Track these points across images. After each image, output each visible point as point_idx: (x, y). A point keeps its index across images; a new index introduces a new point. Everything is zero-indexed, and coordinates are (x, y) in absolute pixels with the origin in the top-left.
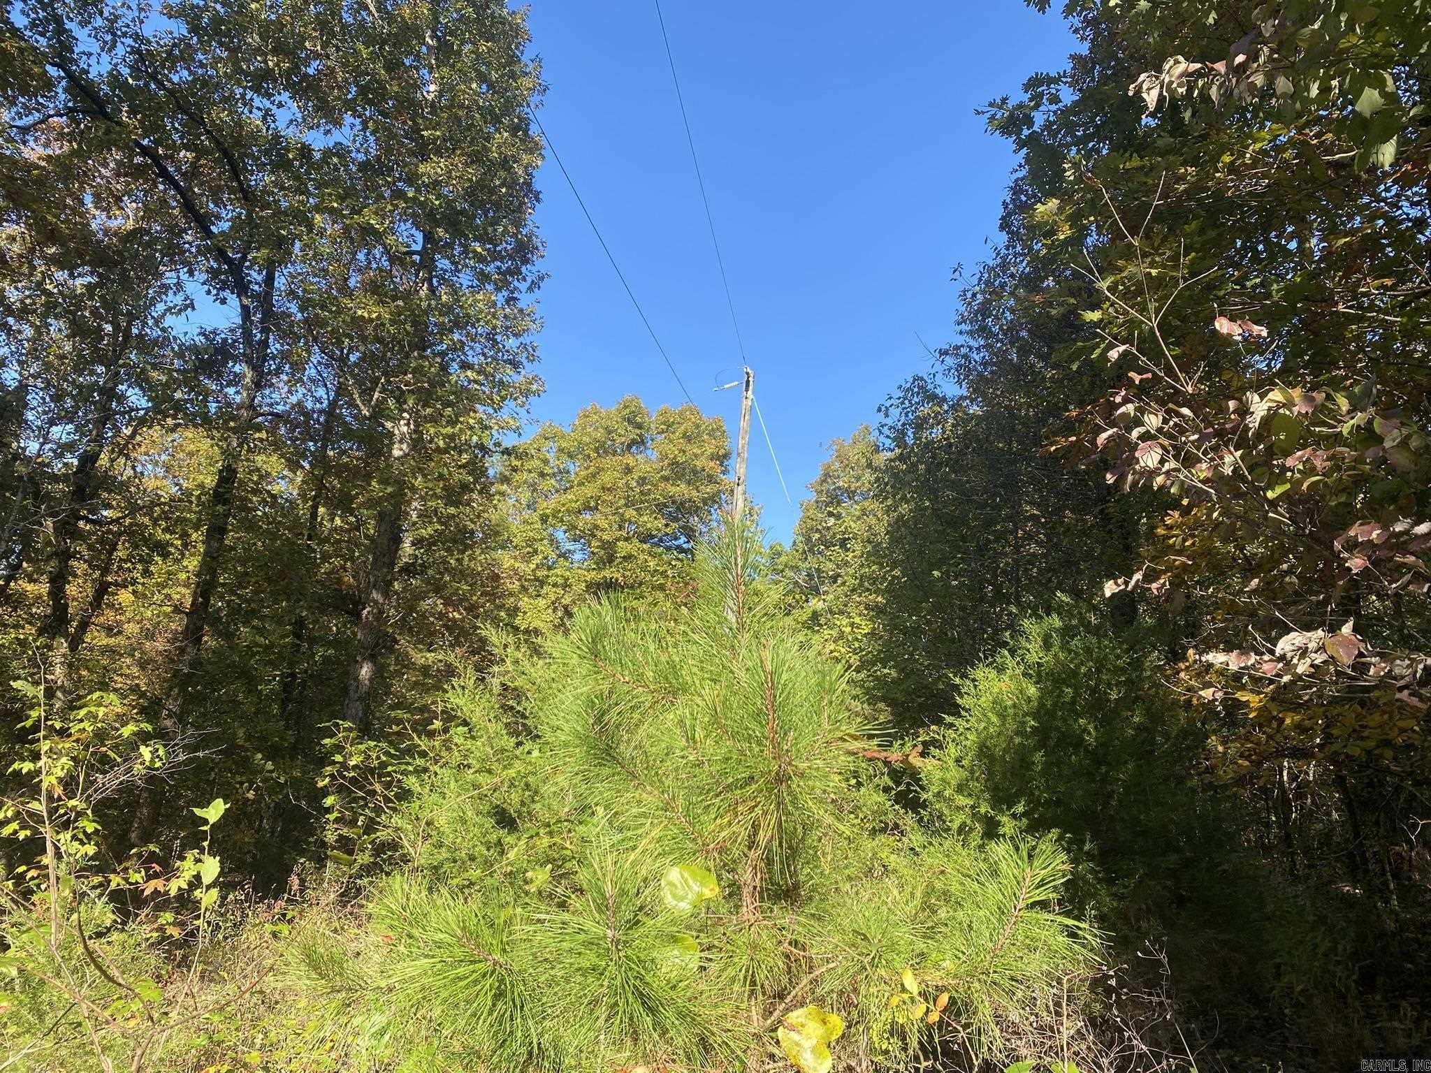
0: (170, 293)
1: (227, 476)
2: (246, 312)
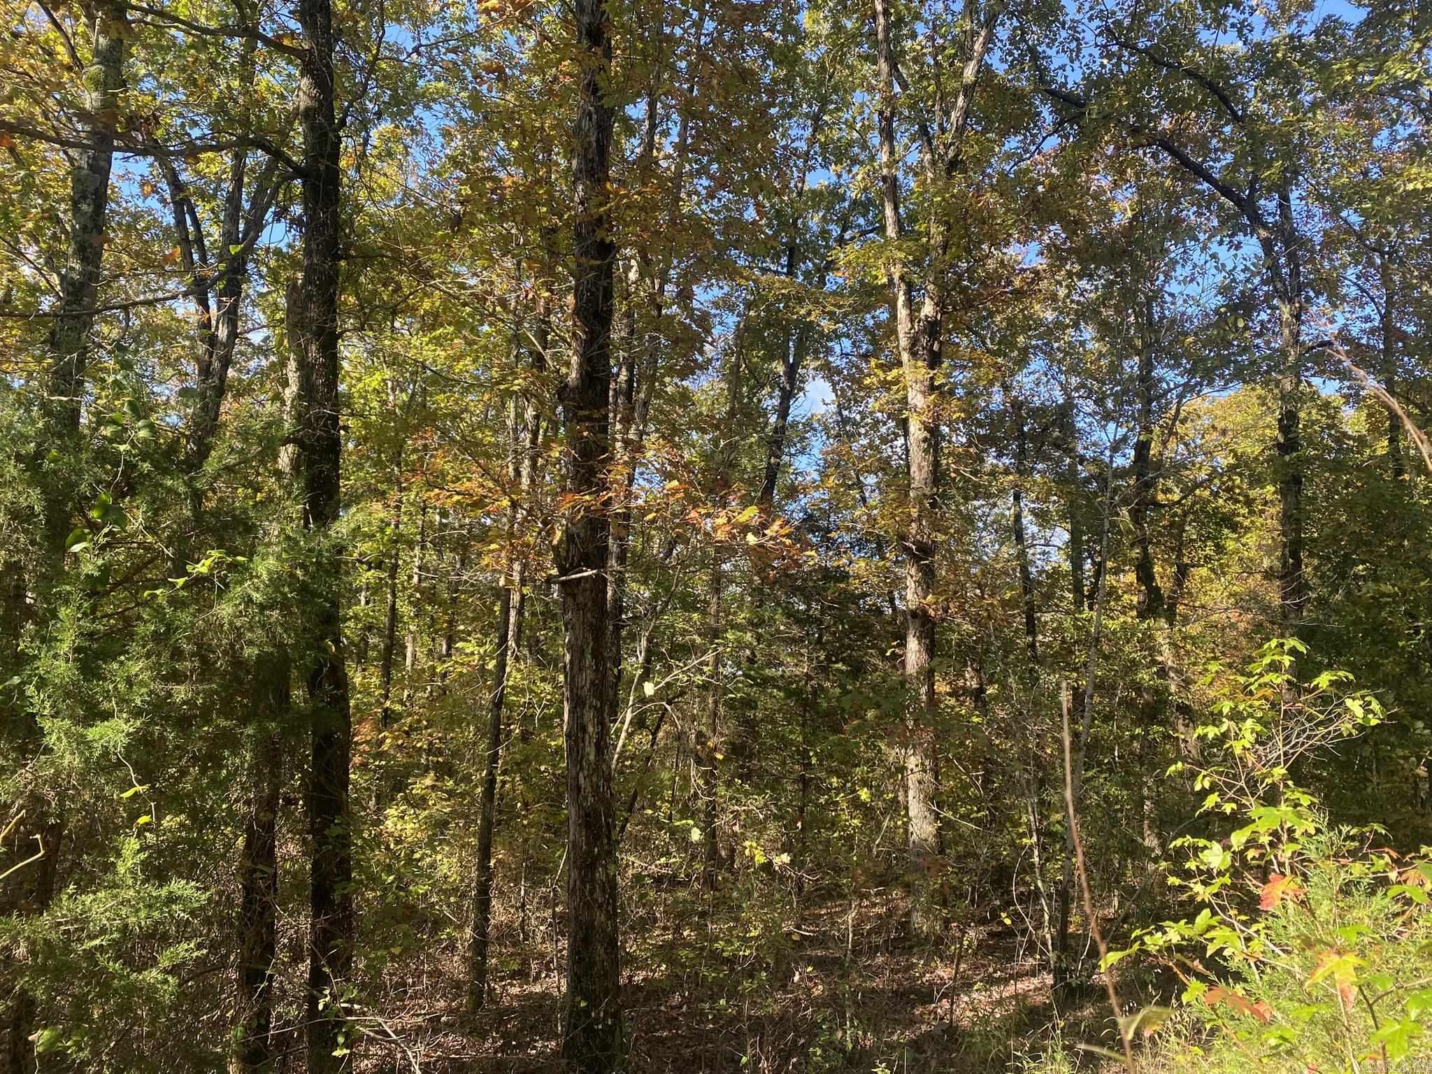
0: (1178, 267)
1: (1288, 422)
2: (1267, 245)
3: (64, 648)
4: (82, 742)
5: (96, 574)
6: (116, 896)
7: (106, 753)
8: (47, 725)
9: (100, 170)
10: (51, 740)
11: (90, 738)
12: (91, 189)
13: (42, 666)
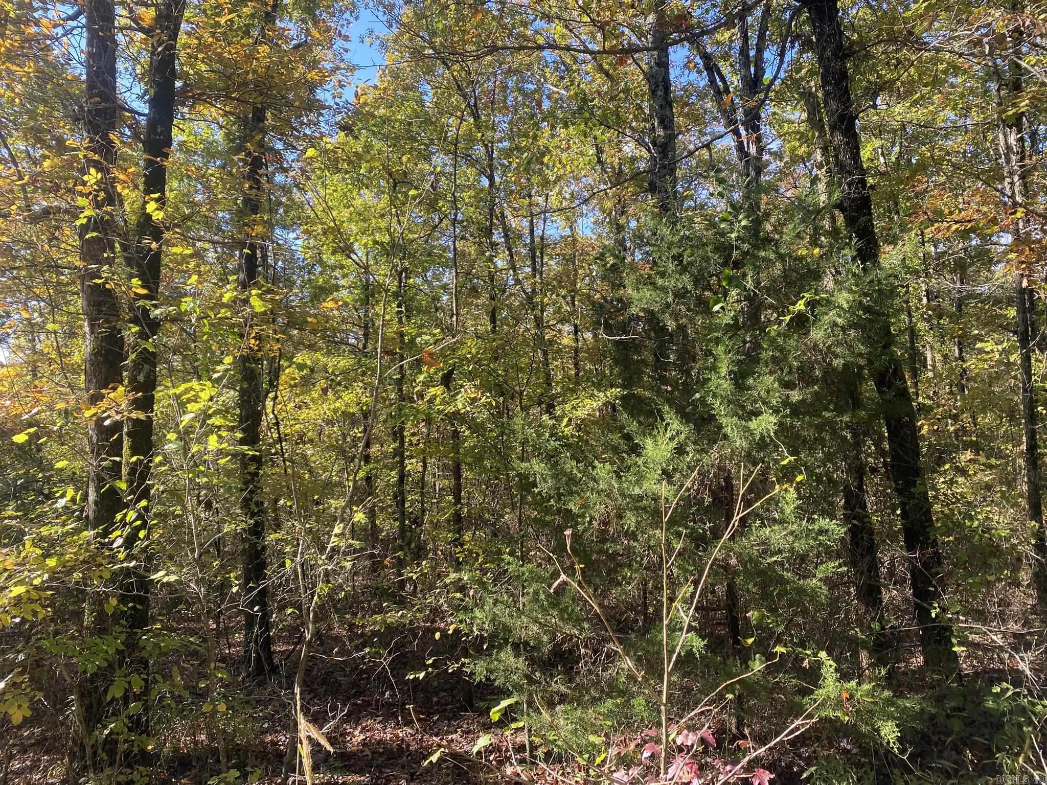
3: (724, 371)
4: (747, 430)
5: (731, 322)
6: (785, 529)
7: (762, 438)
8: (724, 421)
9: (663, 64)
10: (728, 430)
11: (752, 427)
12: (660, 79)
13: (712, 385)
